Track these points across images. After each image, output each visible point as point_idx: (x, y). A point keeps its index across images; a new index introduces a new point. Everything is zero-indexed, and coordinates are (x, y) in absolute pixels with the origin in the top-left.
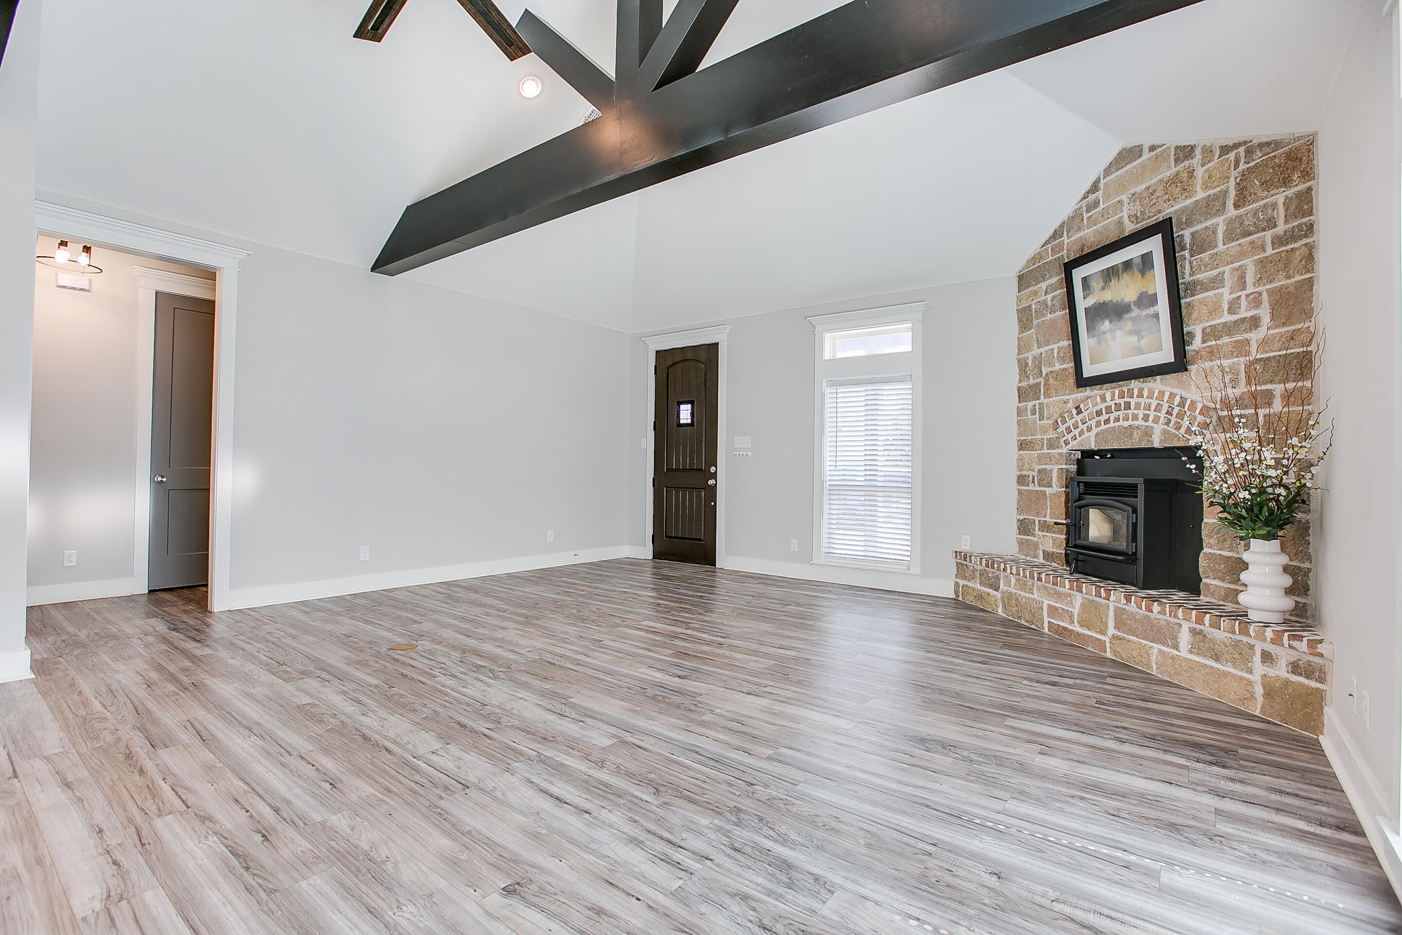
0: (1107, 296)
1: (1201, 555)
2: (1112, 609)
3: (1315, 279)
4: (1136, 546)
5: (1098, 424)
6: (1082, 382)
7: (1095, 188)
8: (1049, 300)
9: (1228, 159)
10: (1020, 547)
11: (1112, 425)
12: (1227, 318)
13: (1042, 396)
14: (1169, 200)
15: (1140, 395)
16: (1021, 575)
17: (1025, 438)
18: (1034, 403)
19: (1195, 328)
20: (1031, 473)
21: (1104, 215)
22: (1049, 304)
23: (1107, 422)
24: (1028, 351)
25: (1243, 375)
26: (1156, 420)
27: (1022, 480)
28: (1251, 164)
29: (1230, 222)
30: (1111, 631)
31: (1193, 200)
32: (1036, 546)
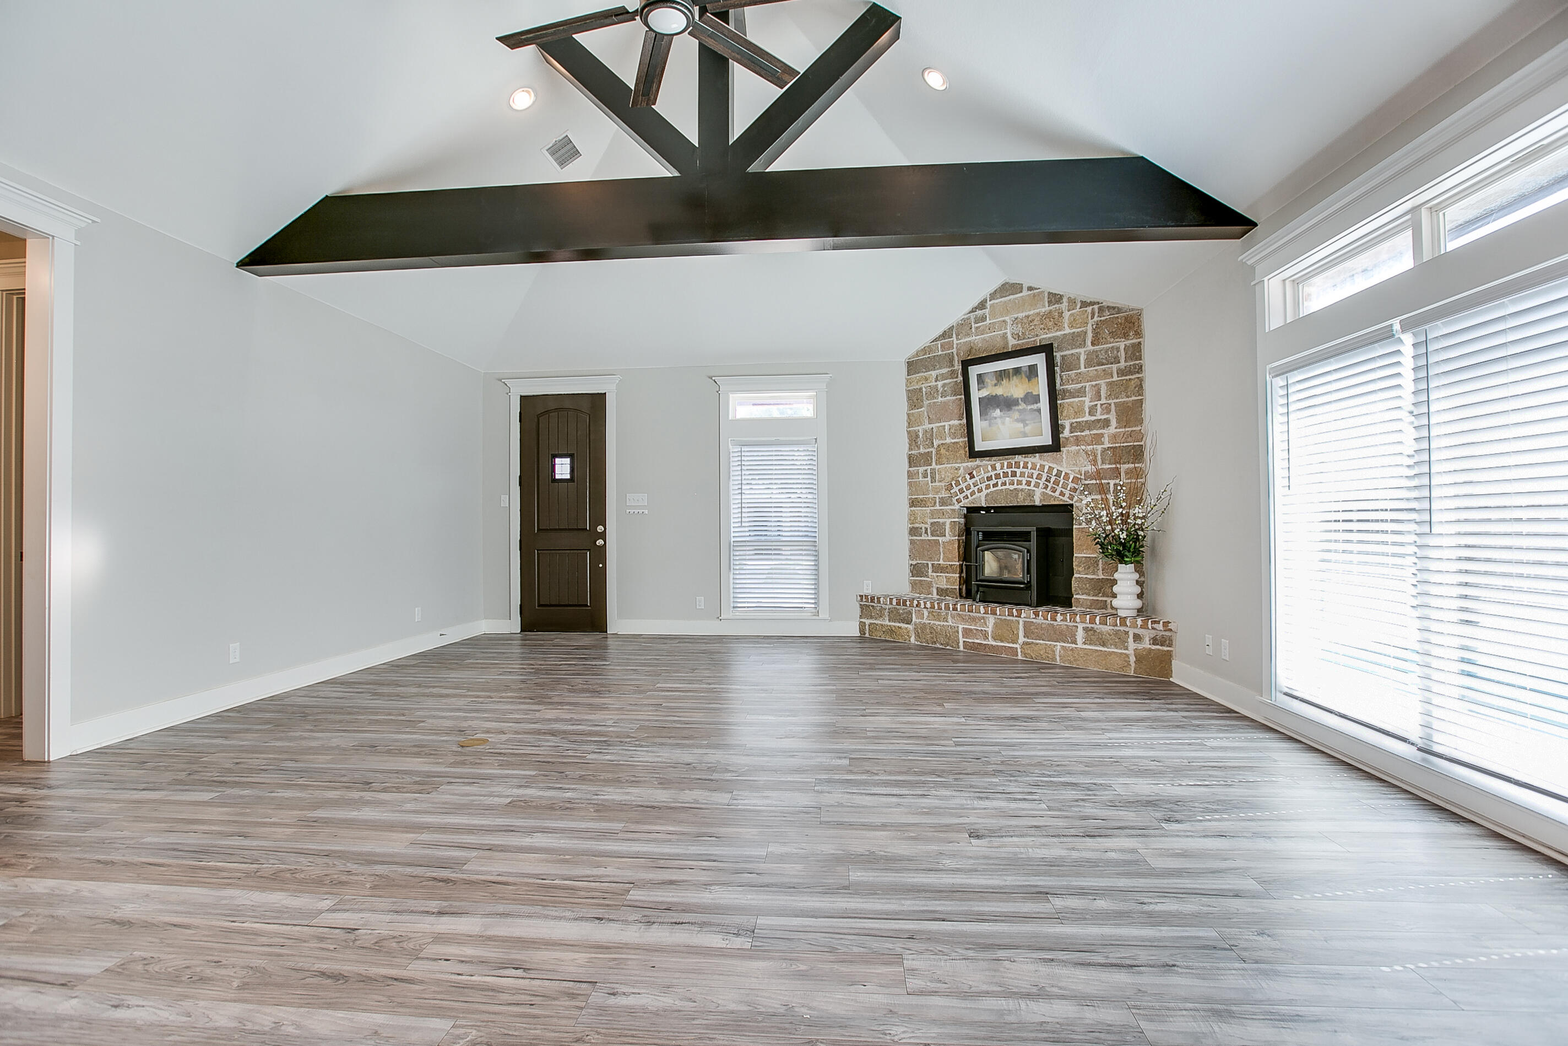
0: (999, 391)
1: (1073, 579)
2: (1021, 623)
3: (1144, 401)
4: (1030, 577)
5: (988, 487)
6: (974, 454)
7: (982, 305)
8: (939, 386)
9: (1086, 311)
10: (912, 587)
11: (999, 487)
12: (1088, 418)
13: (934, 463)
14: (1044, 329)
15: (1025, 467)
16: (936, 607)
17: (916, 497)
18: (925, 468)
19: (1066, 423)
20: (923, 526)
21: (991, 328)
22: (941, 390)
23: (995, 485)
24: (919, 426)
25: (1099, 457)
26: (1037, 485)
27: (913, 531)
28: (1102, 318)
29: (1089, 354)
30: (1022, 639)
31: (1062, 333)
32: (930, 585)
